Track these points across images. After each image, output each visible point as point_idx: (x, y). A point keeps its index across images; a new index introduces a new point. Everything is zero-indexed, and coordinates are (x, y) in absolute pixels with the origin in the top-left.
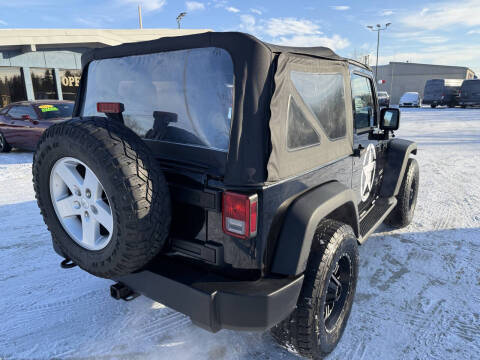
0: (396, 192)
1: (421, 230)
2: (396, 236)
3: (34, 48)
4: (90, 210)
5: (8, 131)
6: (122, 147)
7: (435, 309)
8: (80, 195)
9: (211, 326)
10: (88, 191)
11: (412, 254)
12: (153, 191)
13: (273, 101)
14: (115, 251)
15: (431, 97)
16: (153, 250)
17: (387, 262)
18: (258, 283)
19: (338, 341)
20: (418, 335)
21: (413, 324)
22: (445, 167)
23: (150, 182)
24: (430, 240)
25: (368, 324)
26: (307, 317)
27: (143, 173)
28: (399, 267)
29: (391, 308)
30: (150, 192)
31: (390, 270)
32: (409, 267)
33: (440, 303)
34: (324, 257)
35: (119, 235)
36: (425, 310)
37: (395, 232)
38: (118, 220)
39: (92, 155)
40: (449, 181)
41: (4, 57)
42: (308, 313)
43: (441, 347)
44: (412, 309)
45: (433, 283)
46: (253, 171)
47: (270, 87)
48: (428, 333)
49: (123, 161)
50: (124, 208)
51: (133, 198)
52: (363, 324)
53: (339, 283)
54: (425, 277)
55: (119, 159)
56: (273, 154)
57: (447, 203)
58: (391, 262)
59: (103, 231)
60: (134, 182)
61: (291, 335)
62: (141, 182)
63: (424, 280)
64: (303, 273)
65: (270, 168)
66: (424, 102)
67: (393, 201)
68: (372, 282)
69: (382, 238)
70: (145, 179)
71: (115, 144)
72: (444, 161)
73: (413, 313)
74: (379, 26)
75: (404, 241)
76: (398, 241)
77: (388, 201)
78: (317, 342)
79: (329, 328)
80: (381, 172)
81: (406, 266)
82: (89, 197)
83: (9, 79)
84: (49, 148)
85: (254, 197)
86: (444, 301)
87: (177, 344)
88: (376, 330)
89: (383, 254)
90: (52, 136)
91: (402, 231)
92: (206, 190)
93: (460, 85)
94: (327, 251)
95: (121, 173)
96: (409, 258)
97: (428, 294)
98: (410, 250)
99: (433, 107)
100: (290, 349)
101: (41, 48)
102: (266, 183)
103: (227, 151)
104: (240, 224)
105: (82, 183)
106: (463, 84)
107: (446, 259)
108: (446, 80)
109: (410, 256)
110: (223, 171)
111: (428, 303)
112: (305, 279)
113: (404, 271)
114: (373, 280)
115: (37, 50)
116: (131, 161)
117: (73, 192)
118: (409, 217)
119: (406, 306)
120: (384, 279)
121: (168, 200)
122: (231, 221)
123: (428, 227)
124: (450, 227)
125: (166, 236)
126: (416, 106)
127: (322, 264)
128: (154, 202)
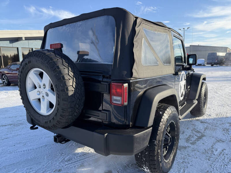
0: (197, 98)
1: (210, 117)
2: (198, 120)
3: (24, 39)
4: (45, 95)
5: (10, 76)
6: (61, 61)
7: (221, 153)
8: (40, 88)
9: (104, 152)
10: (44, 85)
11: (206, 128)
12: (76, 83)
13: (135, 40)
14: (56, 113)
15: (211, 61)
16: (75, 114)
17: (194, 132)
18: (128, 130)
19: (171, 167)
20: (213, 165)
21: (209, 160)
22: (220, 91)
23: (74, 78)
24: (215, 122)
25: (186, 160)
26: (154, 151)
27: (71, 74)
28: (201, 134)
29: (198, 153)
30: (74, 83)
31: (196, 135)
32: (205, 134)
33: (223, 151)
34: (162, 120)
35: (58, 104)
36: (215, 154)
37: (197, 118)
38: (58, 97)
39: (47, 65)
40: (223, 96)
41: (10, 43)
42: (155, 148)
43: (225, 171)
44: (208, 153)
45: (218, 141)
46: (125, 72)
47: (134, 32)
48: (218, 165)
49: (61, 67)
50: (61, 91)
51: (66, 85)
52: (183, 160)
53: (170, 136)
54: (214, 139)
55: (60, 66)
56: (135, 64)
57: (223, 106)
58: (196, 132)
59: (51, 105)
60: (67, 77)
61: (146, 161)
62: (70, 78)
63: (213, 140)
64: (152, 126)
65: (134, 71)
66: (208, 64)
67: (196, 102)
68: (187, 141)
69: (191, 121)
70: (72, 77)
71: (58, 60)
72: (219, 88)
73: (209, 155)
74: (184, 29)
75: (202, 122)
76: (199, 122)
77: (193, 102)
78: (159, 165)
79: (166, 160)
80: (189, 87)
81: (204, 134)
82: (45, 88)
83: (12, 56)
84: (26, 64)
85: (126, 85)
86: (225, 149)
87: (87, 169)
88: (190, 163)
89: (192, 128)
90: (28, 58)
91: (201, 118)
92: (102, 83)
93: (224, 55)
94: (163, 117)
95: (60, 73)
96: (205, 130)
97: (216, 146)
98: (205, 127)
99: (212, 65)
100: (145, 170)
101: (27, 39)
102: (132, 79)
103: (112, 64)
104: (119, 98)
105: (41, 82)
106: (226, 54)
107: (224, 130)
108: (217, 53)
109: (206, 129)
110: (110, 73)
111: (217, 151)
112: (153, 130)
113: (203, 136)
114: (187, 140)
115: (26, 40)
116: (65, 67)
117: (37, 86)
118: (204, 111)
119: (206, 152)
120: (193, 139)
121: (83, 88)
122: (115, 98)
123: (213, 116)
124: (225, 116)
125: (82, 107)
126: (204, 65)
127: (161, 123)
128: (76, 88)
